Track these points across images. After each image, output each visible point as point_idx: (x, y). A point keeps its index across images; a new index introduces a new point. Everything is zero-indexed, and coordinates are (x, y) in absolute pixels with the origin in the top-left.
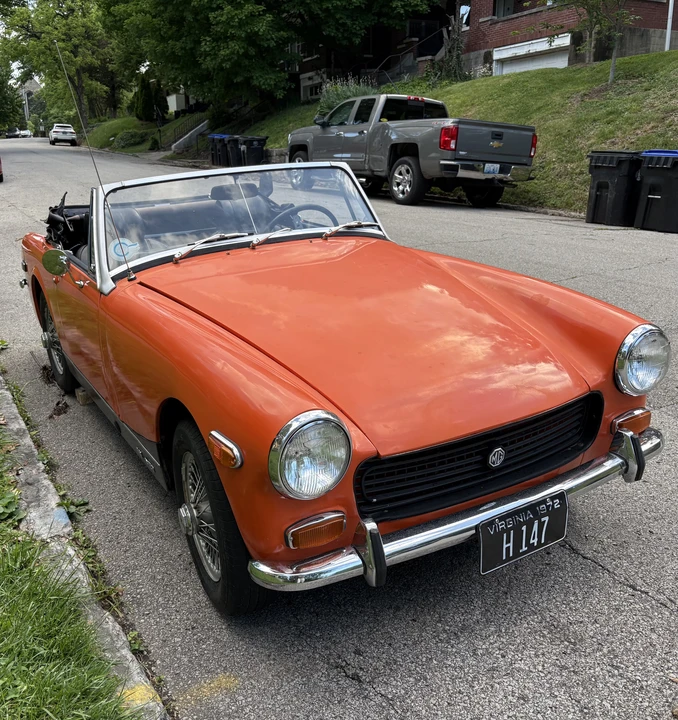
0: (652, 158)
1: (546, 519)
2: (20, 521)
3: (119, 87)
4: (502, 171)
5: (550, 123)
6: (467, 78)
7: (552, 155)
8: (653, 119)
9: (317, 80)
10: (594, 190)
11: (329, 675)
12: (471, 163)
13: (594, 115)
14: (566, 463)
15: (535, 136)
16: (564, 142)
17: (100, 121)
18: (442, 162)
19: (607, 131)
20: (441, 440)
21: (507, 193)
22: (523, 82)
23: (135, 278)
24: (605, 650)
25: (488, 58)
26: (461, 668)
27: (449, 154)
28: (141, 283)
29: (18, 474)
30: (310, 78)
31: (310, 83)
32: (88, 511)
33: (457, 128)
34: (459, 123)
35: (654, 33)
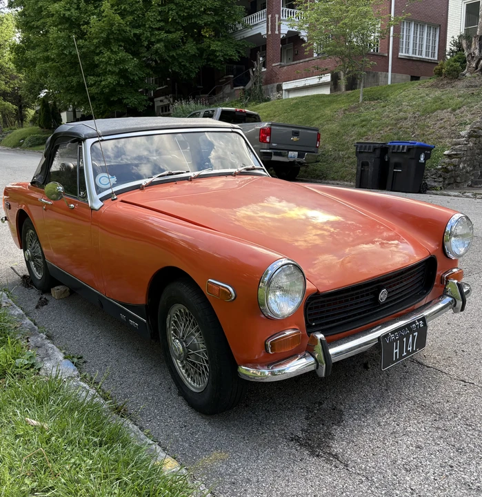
0: (394, 146)
1: (416, 334)
2: (39, 369)
3: (25, 107)
4: (299, 156)
5: (326, 127)
6: (269, 100)
7: (329, 147)
8: (389, 125)
9: (166, 102)
10: (360, 167)
11: (289, 445)
12: (279, 151)
13: (353, 122)
14: (419, 301)
15: (319, 135)
16: (336, 138)
17: (11, 129)
18: (262, 151)
19: (362, 131)
20: (355, 282)
21: (302, 171)
22: (306, 102)
23: (116, 199)
24: (460, 417)
25: (279, 88)
26: (374, 433)
27: (266, 145)
28: (122, 201)
29: (28, 341)
30: (161, 101)
31: (161, 104)
32: (85, 362)
33: (270, 129)
34: (271, 125)
35: (381, 75)
